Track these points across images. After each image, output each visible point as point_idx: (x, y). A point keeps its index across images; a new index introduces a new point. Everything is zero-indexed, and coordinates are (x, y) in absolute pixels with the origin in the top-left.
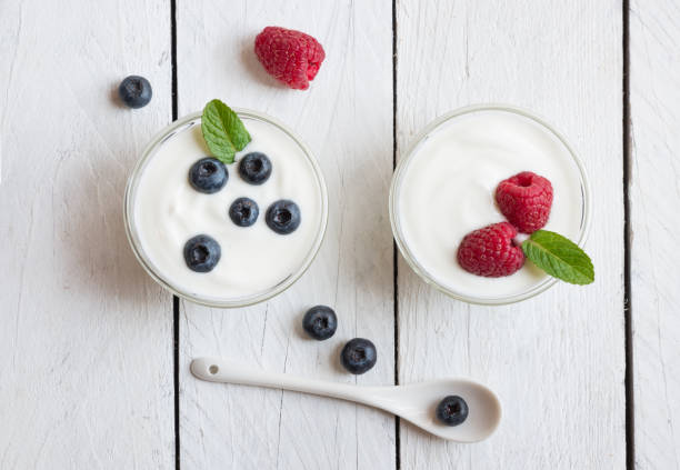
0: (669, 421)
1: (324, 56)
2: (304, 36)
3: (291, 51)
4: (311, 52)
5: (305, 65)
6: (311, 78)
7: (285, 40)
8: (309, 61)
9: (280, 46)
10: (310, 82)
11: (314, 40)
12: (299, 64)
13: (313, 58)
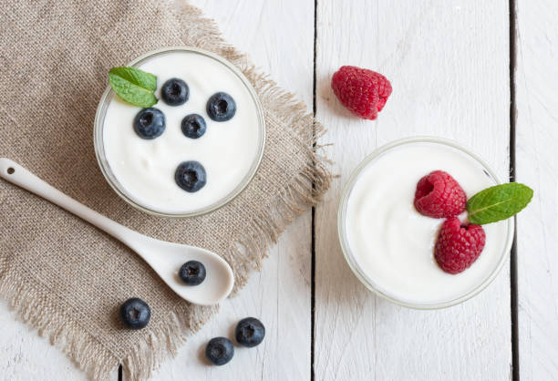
0: (548, 271)
1: (391, 91)
2: (375, 74)
3: (364, 87)
4: (382, 87)
5: (376, 99)
6: (379, 110)
7: (359, 78)
8: (380, 96)
9: (355, 83)
10: (379, 113)
11: (383, 78)
12: (371, 99)
13: (384, 93)
